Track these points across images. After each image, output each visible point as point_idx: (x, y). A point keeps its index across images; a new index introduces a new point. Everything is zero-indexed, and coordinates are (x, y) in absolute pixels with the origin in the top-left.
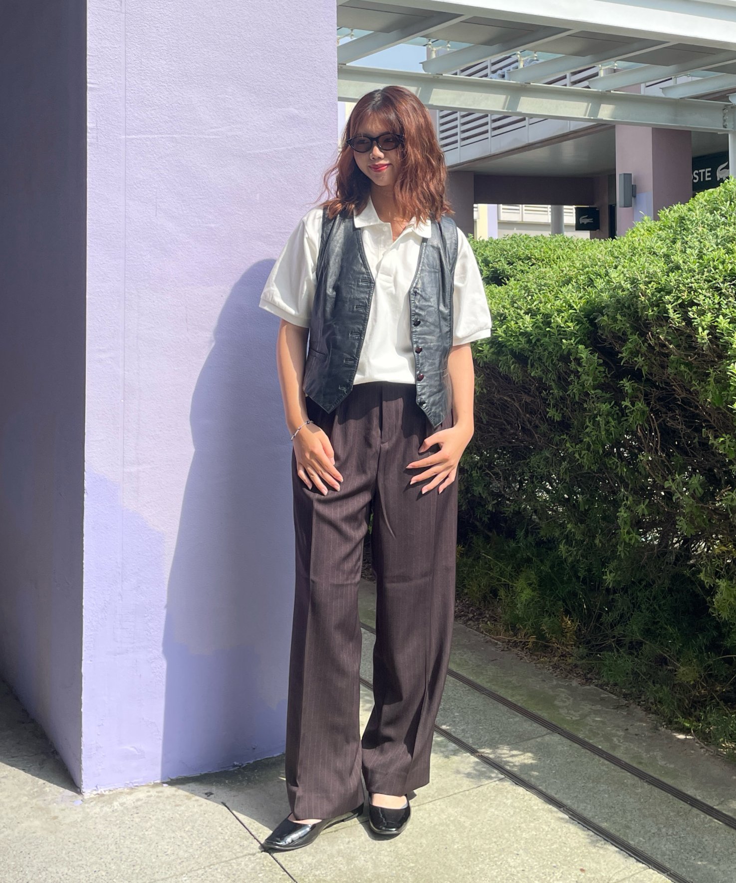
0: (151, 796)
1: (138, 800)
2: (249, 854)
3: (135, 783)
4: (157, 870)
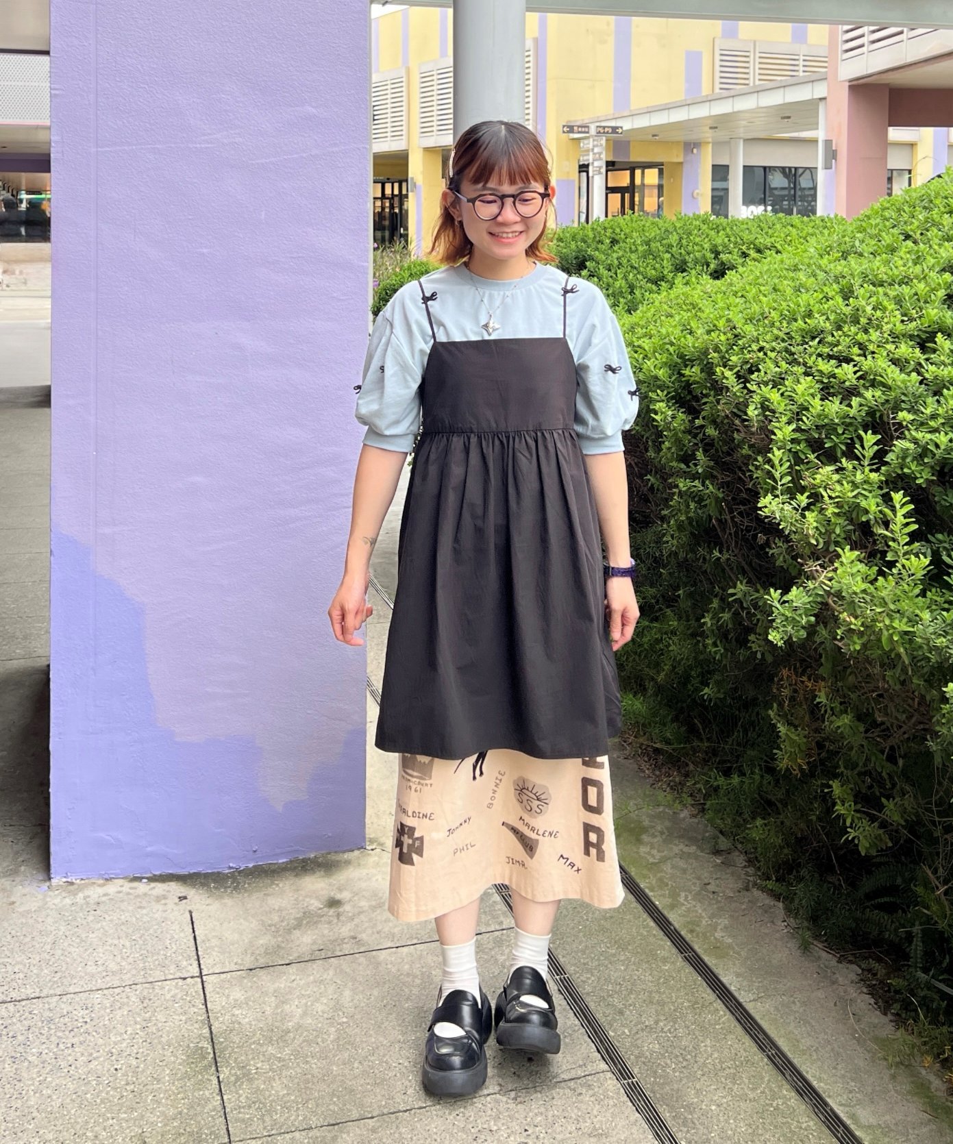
0: (119, 892)
1: (105, 895)
2: (181, 978)
3: (112, 874)
4: (76, 981)
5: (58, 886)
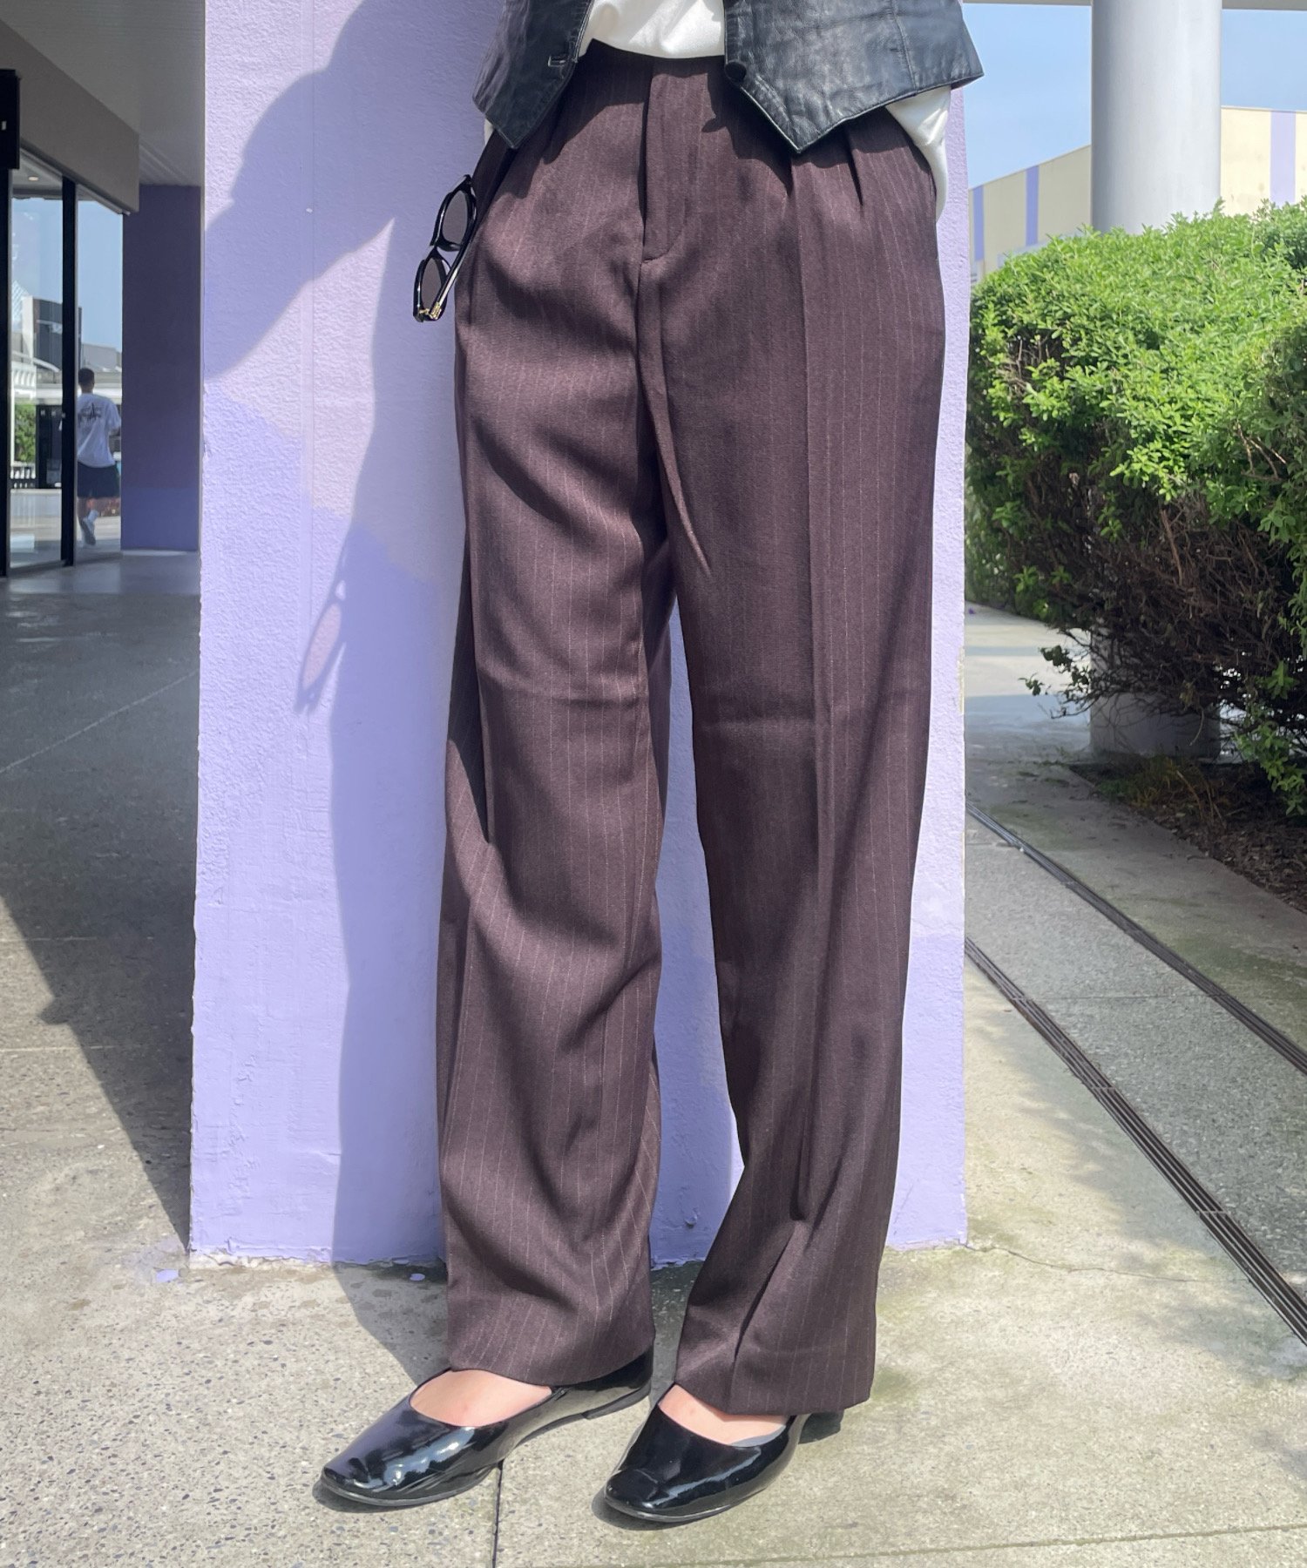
5: (205, 1271)
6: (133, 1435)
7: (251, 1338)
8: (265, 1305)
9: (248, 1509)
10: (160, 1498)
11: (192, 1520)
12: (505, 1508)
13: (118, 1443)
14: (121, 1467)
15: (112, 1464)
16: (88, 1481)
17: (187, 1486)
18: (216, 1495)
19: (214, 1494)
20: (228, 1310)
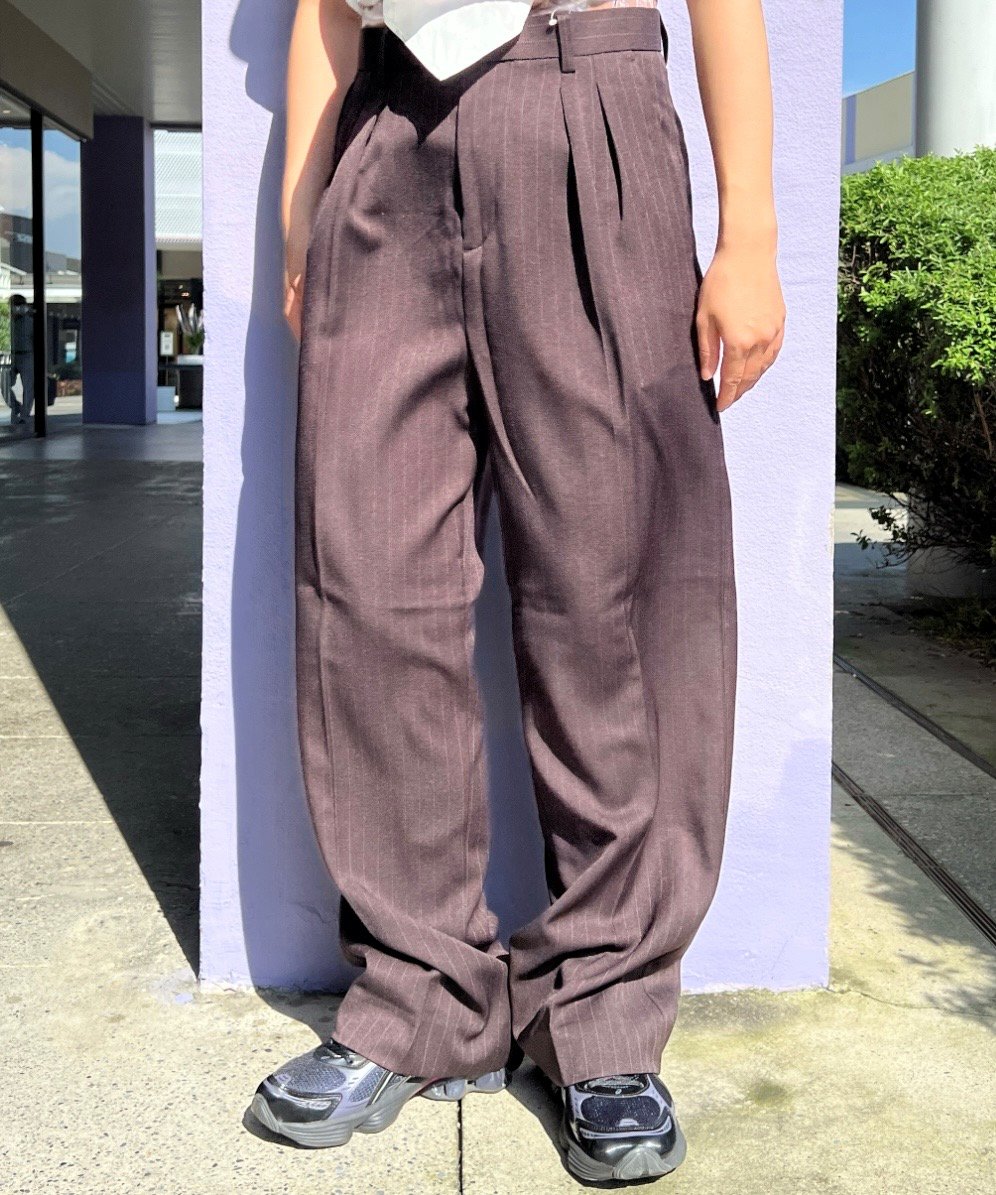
5: (213, 995)
6: (169, 1117)
7: (254, 1047)
8: (263, 1022)
9: (267, 1175)
10: (195, 1167)
11: (222, 1183)
12: (467, 1179)
13: (158, 1124)
14: (162, 1142)
15: (155, 1140)
16: (137, 1152)
17: (215, 1157)
18: (239, 1164)
19: (236, 1164)
20: (235, 1025)
